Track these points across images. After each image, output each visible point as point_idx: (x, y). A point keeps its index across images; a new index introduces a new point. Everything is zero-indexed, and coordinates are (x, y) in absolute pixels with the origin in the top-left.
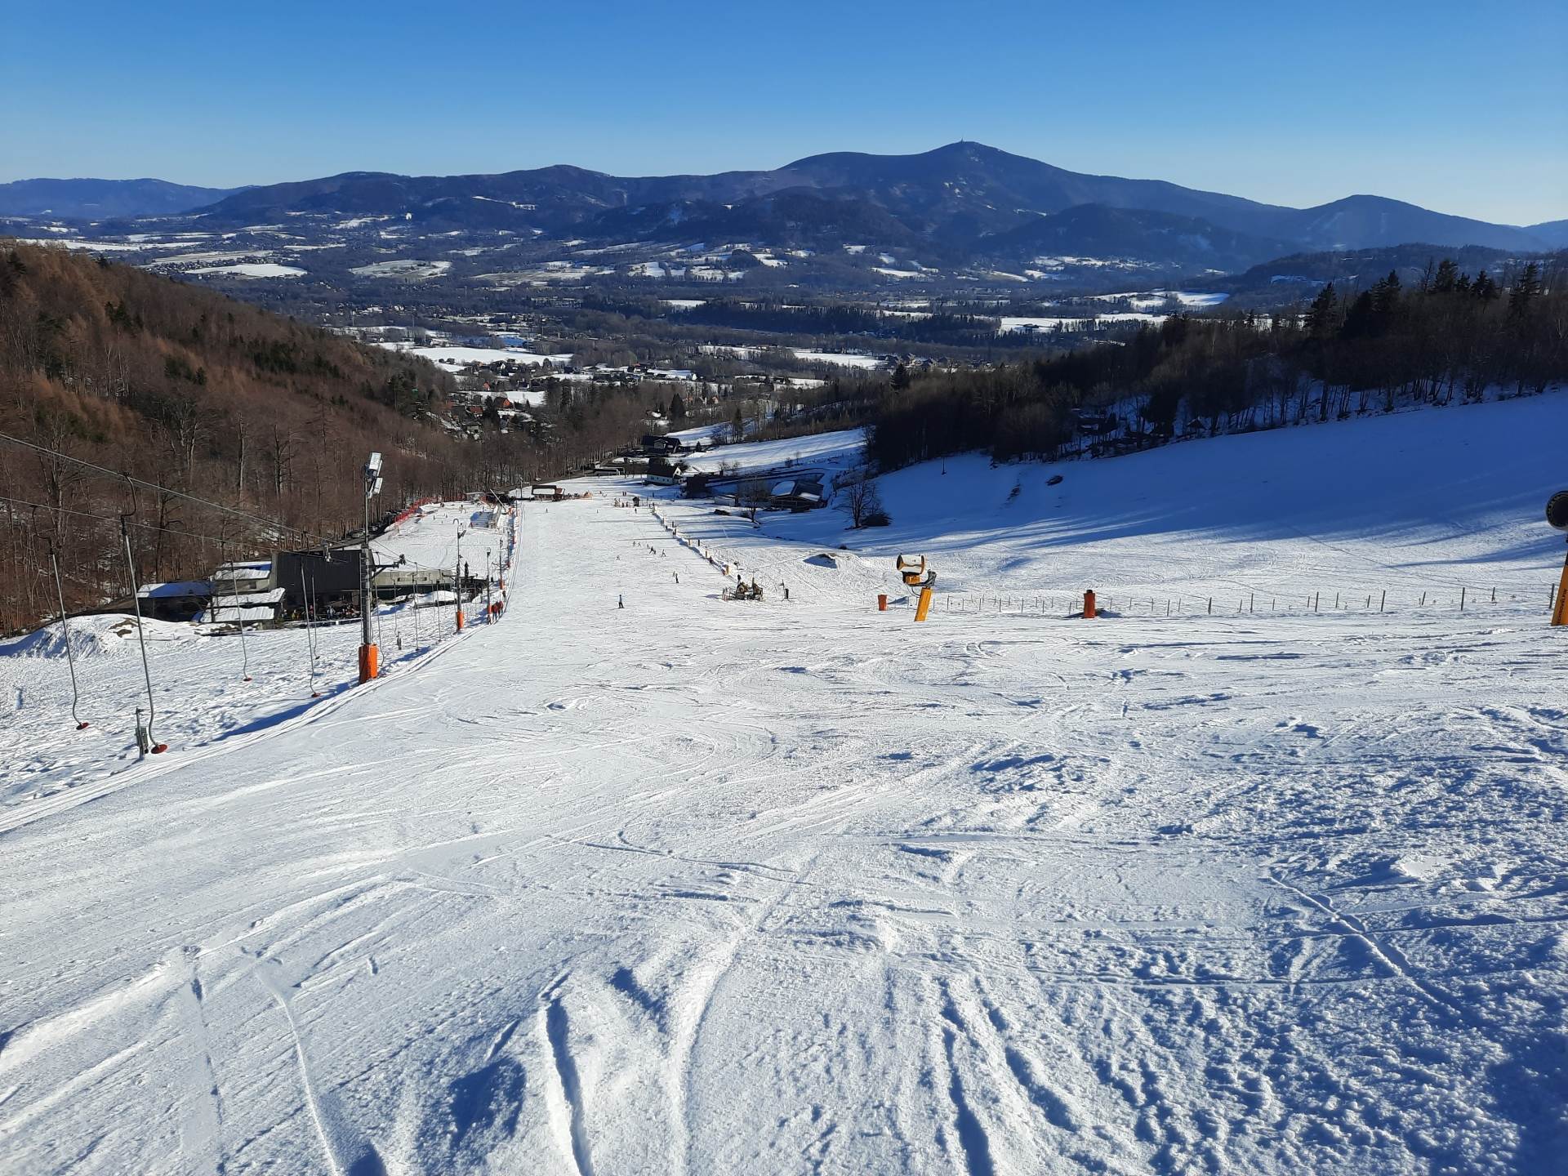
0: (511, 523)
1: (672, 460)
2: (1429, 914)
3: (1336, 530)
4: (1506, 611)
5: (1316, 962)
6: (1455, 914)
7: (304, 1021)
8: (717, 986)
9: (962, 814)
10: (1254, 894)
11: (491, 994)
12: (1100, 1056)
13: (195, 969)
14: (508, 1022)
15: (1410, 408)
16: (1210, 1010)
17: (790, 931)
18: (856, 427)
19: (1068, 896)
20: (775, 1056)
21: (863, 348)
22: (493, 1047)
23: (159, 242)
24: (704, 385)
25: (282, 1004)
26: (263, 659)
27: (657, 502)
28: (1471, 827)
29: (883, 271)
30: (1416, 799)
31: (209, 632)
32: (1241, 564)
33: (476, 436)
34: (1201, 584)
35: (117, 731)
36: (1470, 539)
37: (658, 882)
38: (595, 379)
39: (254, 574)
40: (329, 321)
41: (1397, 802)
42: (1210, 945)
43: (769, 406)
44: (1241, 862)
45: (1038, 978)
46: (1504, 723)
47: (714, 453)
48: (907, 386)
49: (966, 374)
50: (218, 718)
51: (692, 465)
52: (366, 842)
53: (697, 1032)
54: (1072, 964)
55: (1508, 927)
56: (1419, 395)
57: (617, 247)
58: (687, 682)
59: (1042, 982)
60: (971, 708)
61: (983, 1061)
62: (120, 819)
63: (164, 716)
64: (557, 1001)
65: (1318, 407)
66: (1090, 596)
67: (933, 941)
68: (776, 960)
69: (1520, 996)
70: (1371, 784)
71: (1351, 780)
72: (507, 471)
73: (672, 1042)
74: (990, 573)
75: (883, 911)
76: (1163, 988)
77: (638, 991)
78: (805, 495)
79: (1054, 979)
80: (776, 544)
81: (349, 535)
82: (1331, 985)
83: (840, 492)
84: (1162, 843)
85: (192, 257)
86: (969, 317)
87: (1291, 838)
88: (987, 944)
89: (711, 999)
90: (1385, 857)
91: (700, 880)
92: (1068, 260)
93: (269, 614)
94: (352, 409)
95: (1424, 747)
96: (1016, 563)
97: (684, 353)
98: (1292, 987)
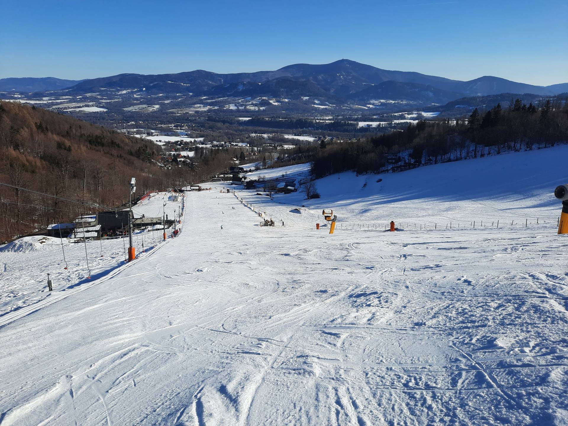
0: (183, 199)
1: (241, 175)
2: (506, 362)
3: (481, 197)
4: (542, 227)
5: (467, 381)
6: (515, 363)
7: (110, 407)
8: (256, 391)
9: (345, 317)
10: (446, 352)
11: (176, 395)
12: (391, 419)
13: (71, 385)
14: (182, 408)
15: (507, 152)
16: (429, 401)
17: (282, 368)
18: (307, 162)
19: (381, 352)
20: (276, 421)
21: (309, 134)
22: (177, 418)
23: (54, 100)
24: (252, 148)
25: (102, 400)
26: (93, 251)
27: (235, 191)
28: (523, 325)
29: (316, 106)
30: (504, 313)
31: (74, 241)
32: (447, 210)
33: (170, 168)
34: (432, 217)
35: (41, 280)
36: (530, 199)
37: (236, 347)
38: (212, 146)
39: (90, 220)
40: (116, 127)
41: (498, 314)
42: (430, 374)
43: (276, 155)
44: (442, 338)
45: (370, 387)
46: (537, 280)
47: (256, 172)
48: (325, 147)
49: (346, 142)
50: (77, 275)
51: (248, 177)
52: (131, 330)
53: (249, 411)
54: (382, 381)
55: (533, 368)
56: (509, 148)
57: (220, 99)
58: (247, 260)
59: (371, 389)
60: (349, 270)
61: (350, 422)
62: (42, 322)
63: (58, 275)
64: (199, 399)
65: (473, 152)
66: (392, 223)
67: (333, 372)
68: (277, 381)
69: (536, 397)
70: (489, 306)
71: (482, 304)
72: (181, 181)
73: (240, 415)
74: (357, 215)
75: (316, 360)
76: (413, 391)
77: (228, 394)
78: (289, 187)
79: (375, 387)
80: (279, 205)
81: (124, 205)
82: (471, 391)
83: (302, 186)
84: (415, 329)
85: (66, 105)
86: (347, 122)
87: (460, 329)
88: (352, 373)
89: (254, 397)
90: (492, 338)
91: (251, 346)
92: (382, 101)
93: (95, 234)
94: (124, 159)
95: (508, 291)
96: (366, 211)
97: (244, 137)
98: (458, 392)
